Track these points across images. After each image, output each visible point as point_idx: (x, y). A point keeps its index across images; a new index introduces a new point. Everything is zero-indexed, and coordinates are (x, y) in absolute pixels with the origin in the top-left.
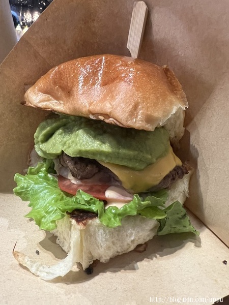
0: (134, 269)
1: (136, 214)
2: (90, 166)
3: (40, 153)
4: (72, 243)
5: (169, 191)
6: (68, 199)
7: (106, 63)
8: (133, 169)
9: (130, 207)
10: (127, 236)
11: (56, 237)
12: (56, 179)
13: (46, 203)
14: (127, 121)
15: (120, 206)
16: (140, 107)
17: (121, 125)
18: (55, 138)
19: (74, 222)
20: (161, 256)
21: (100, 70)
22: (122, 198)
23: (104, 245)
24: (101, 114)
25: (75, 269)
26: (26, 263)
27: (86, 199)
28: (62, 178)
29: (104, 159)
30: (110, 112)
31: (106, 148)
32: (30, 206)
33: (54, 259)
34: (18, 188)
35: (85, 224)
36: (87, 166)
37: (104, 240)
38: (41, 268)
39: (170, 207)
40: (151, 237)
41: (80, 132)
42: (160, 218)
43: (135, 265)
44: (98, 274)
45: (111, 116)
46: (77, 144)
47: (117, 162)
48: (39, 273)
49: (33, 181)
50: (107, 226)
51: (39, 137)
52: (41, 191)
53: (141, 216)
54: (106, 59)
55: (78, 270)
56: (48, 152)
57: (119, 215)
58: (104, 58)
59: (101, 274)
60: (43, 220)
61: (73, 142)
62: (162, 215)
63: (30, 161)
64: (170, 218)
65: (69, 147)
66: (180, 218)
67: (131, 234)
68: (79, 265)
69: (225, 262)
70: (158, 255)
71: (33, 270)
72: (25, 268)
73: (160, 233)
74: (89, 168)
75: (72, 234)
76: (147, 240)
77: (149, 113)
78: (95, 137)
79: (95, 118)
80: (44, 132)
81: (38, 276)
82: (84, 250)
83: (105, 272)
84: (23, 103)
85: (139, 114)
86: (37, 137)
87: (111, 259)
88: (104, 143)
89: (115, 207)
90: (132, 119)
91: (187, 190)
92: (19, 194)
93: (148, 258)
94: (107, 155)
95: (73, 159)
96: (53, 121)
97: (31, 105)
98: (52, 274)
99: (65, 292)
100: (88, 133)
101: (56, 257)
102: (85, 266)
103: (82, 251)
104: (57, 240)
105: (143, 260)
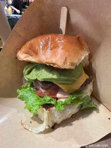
0: (71, 125)
1: (70, 103)
2: (49, 84)
3: (27, 80)
4: (45, 118)
5: (84, 90)
6: (41, 99)
7: (51, 39)
8: (67, 84)
9: (67, 101)
10: (67, 112)
11: (38, 115)
12: (35, 90)
13: (32, 102)
14: (63, 66)
15: (63, 100)
16: (68, 59)
17: (60, 68)
18: (32, 73)
19: (44, 109)
20: (83, 118)
21: (49, 42)
22: (64, 97)
23: (58, 117)
24: (52, 64)
25: (47, 127)
26: (27, 127)
27: (49, 99)
28: (37, 89)
29: (55, 81)
30: (55, 63)
31: (55, 77)
32: (25, 103)
33: (38, 124)
34: (19, 96)
35: (49, 110)
36: (48, 84)
37: (58, 115)
38: (33, 129)
39: (85, 98)
40: (78, 111)
41: (43, 70)
42: (81, 103)
43: (72, 123)
44: (56, 129)
45: (56, 64)
46: (42, 76)
47: (60, 82)
48: (32, 131)
49: (25, 92)
50: (59, 110)
51: (25, 72)
52: (29, 97)
53: (72, 104)
54: (51, 37)
55: (48, 128)
56: (30, 79)
57: (63, 104)
58: (50, 36)
59: (58, 128)
60: (32, 109)
61: (40, 75)
62: (82, 102)
63: (22, 82)
64: (85, 102)
65: (39, 77)
66: (90, 102)
67: (69, 111)
68: (49, 126)
69: (109, 119)
70: (81, 118)
71: (30, 130)
72: (27, 129)
73: (82, 109)
74: (49, 85)
75: (44, 114)
76: (76, 112)
77: (72, 61)
78: (50, 72)
79: (49, 65)
80: (27, 70)
81: (32, 132)
82: (50, 120)
83: (60, 127)
84: (17, 58)
85: (68, 62)
86: (25, 73)
87: (62, 122)
88: (54, 74)
89: (61, 101)
90: (65, 65)
91: (92, 88)
92: (20, 98)
93: (77, 120)
94: (56, 80)
95: (41, 82)
96: (31, 65)
97: (21, 60)
98: (38, 131)
99: (44, 137)
100: (47, 70)
101: (39, 123)
102: (51, 126)
103: (49, 120)
104: (38, 116)
105: (75, 121)
